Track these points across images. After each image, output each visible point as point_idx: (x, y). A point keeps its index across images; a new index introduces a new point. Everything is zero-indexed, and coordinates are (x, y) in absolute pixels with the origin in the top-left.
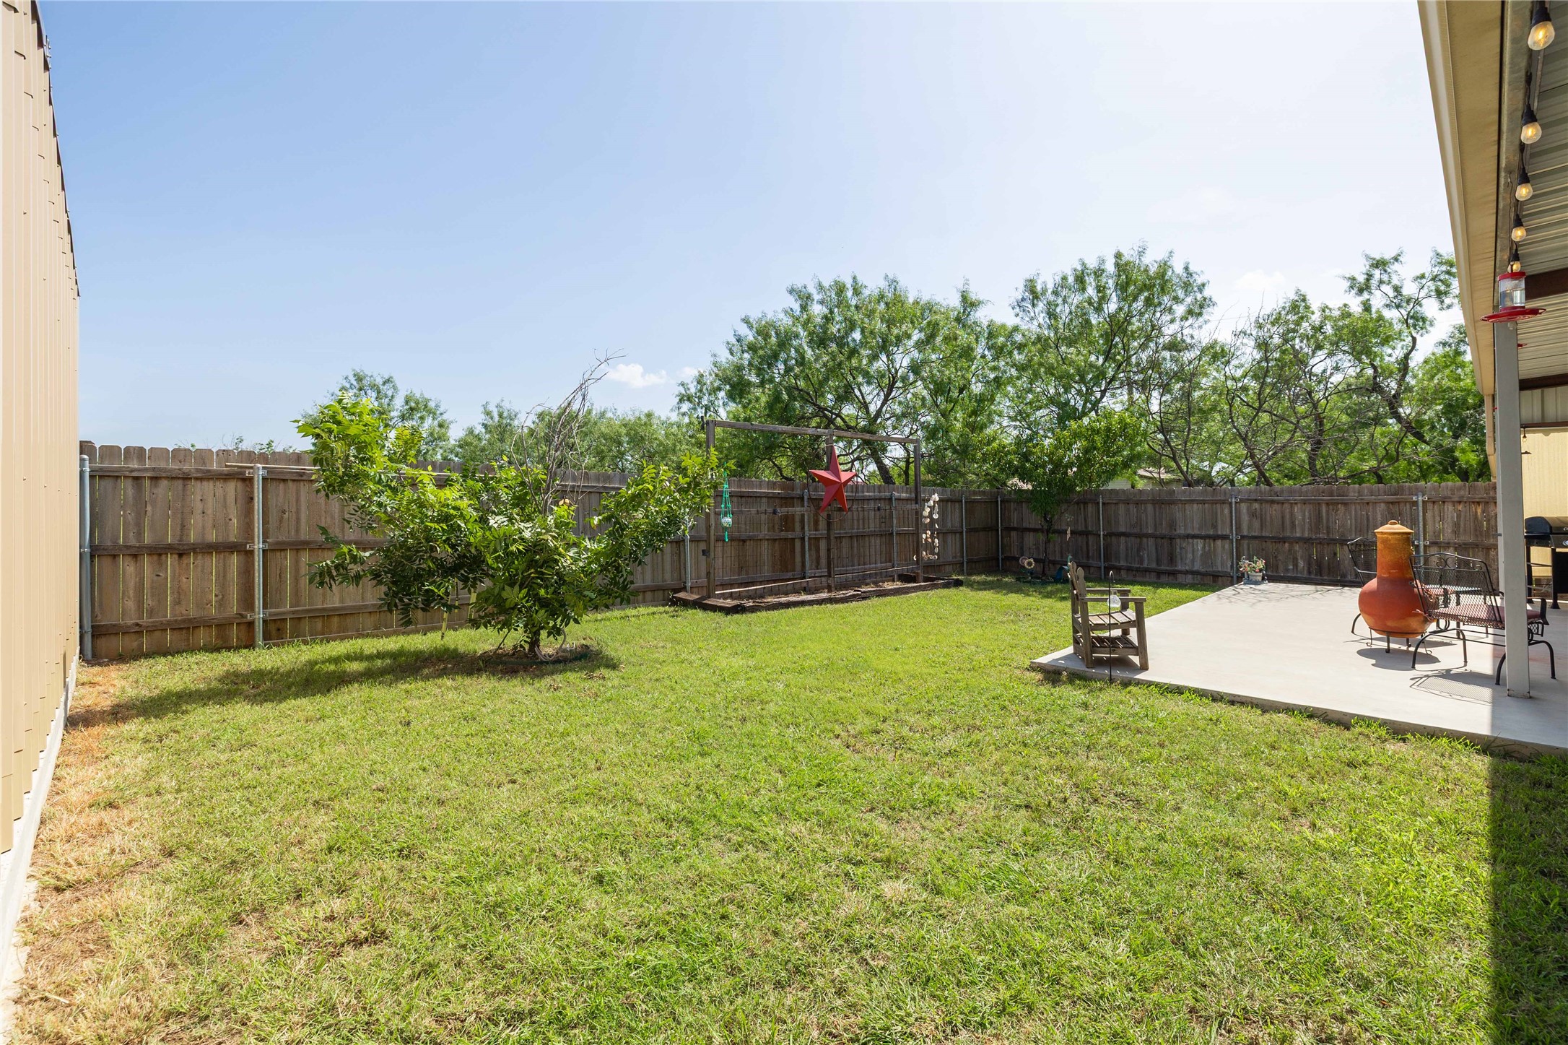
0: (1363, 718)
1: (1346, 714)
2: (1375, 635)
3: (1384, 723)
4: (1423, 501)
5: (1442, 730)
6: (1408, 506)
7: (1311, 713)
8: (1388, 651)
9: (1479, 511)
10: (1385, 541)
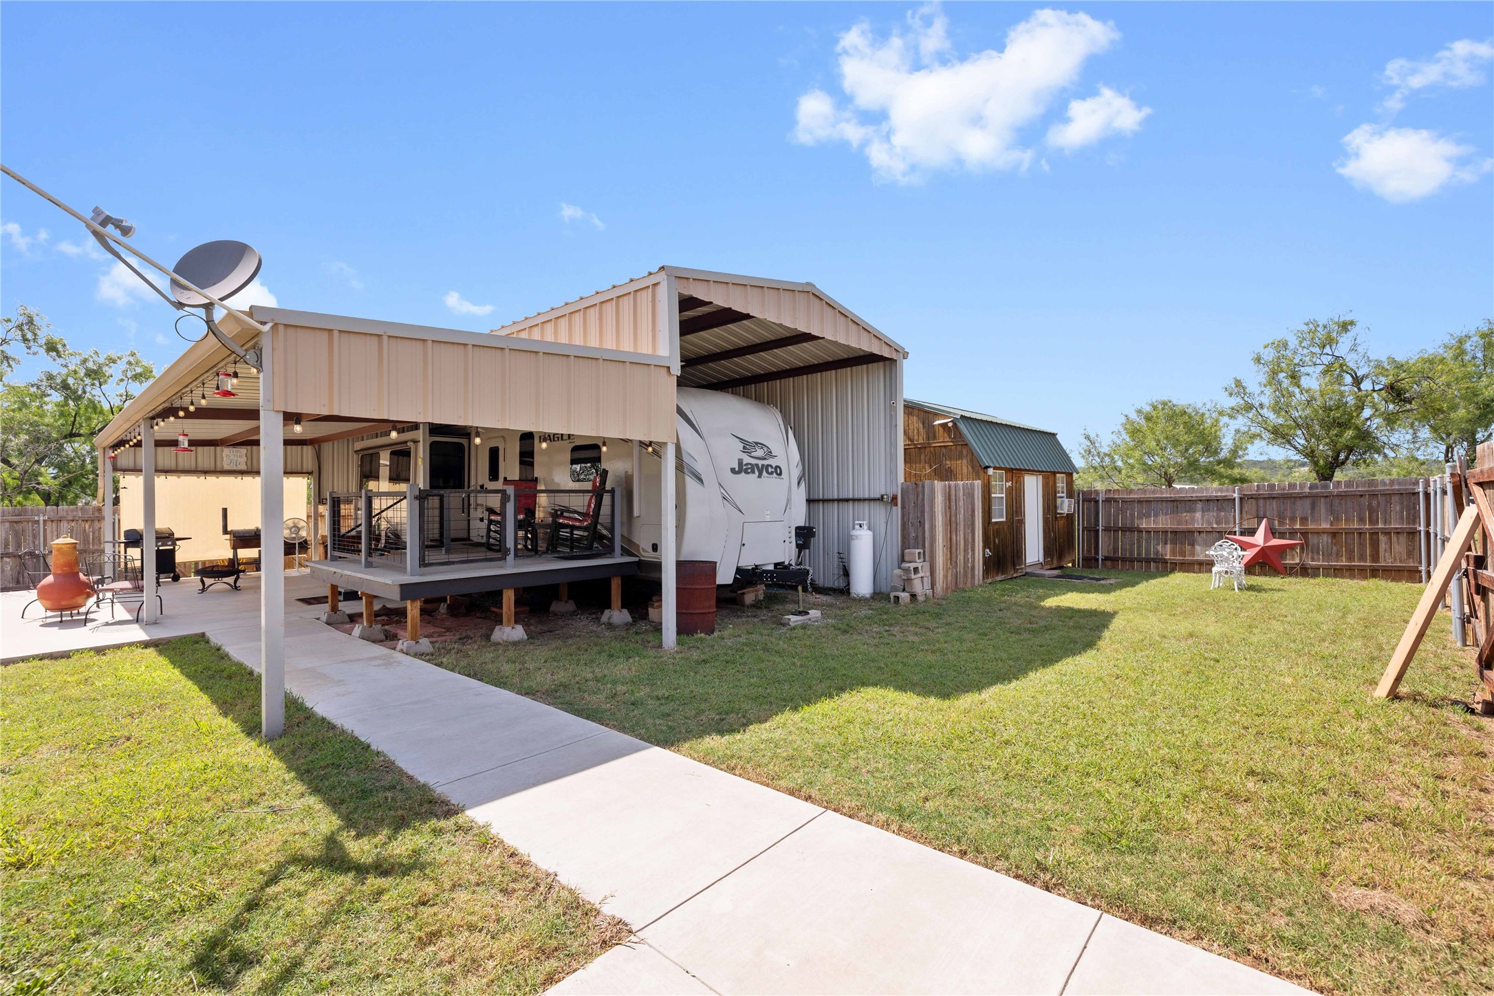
0: (77, 651)
1: (65, 652)
2: (50, 613)
3: (91, 649)
4: (44, 520)
5: (123, 644)
6: (30, 524)
7: (42, 657)
8: (61, 622)
9: (87, 526)
10: (59, 550)
